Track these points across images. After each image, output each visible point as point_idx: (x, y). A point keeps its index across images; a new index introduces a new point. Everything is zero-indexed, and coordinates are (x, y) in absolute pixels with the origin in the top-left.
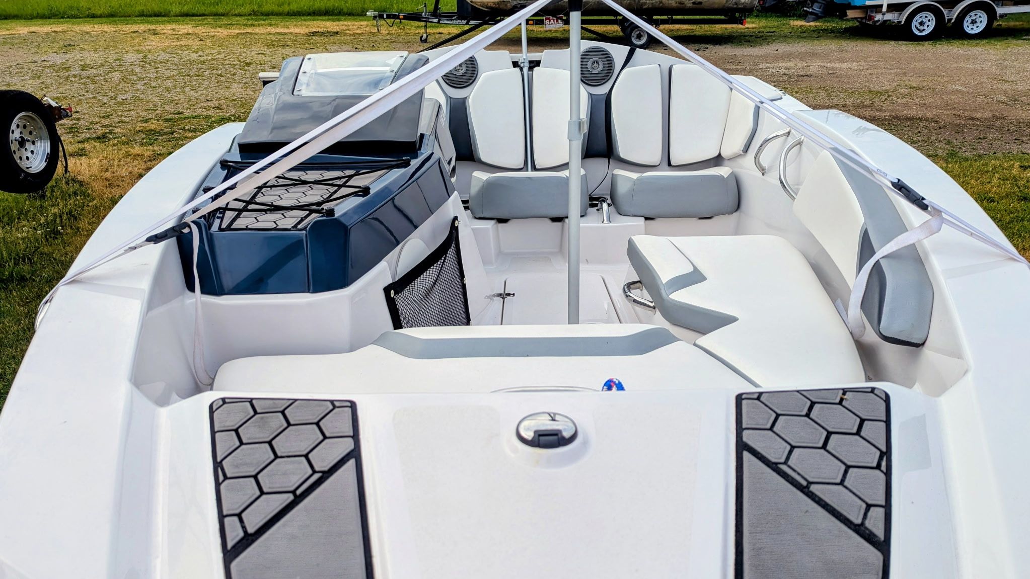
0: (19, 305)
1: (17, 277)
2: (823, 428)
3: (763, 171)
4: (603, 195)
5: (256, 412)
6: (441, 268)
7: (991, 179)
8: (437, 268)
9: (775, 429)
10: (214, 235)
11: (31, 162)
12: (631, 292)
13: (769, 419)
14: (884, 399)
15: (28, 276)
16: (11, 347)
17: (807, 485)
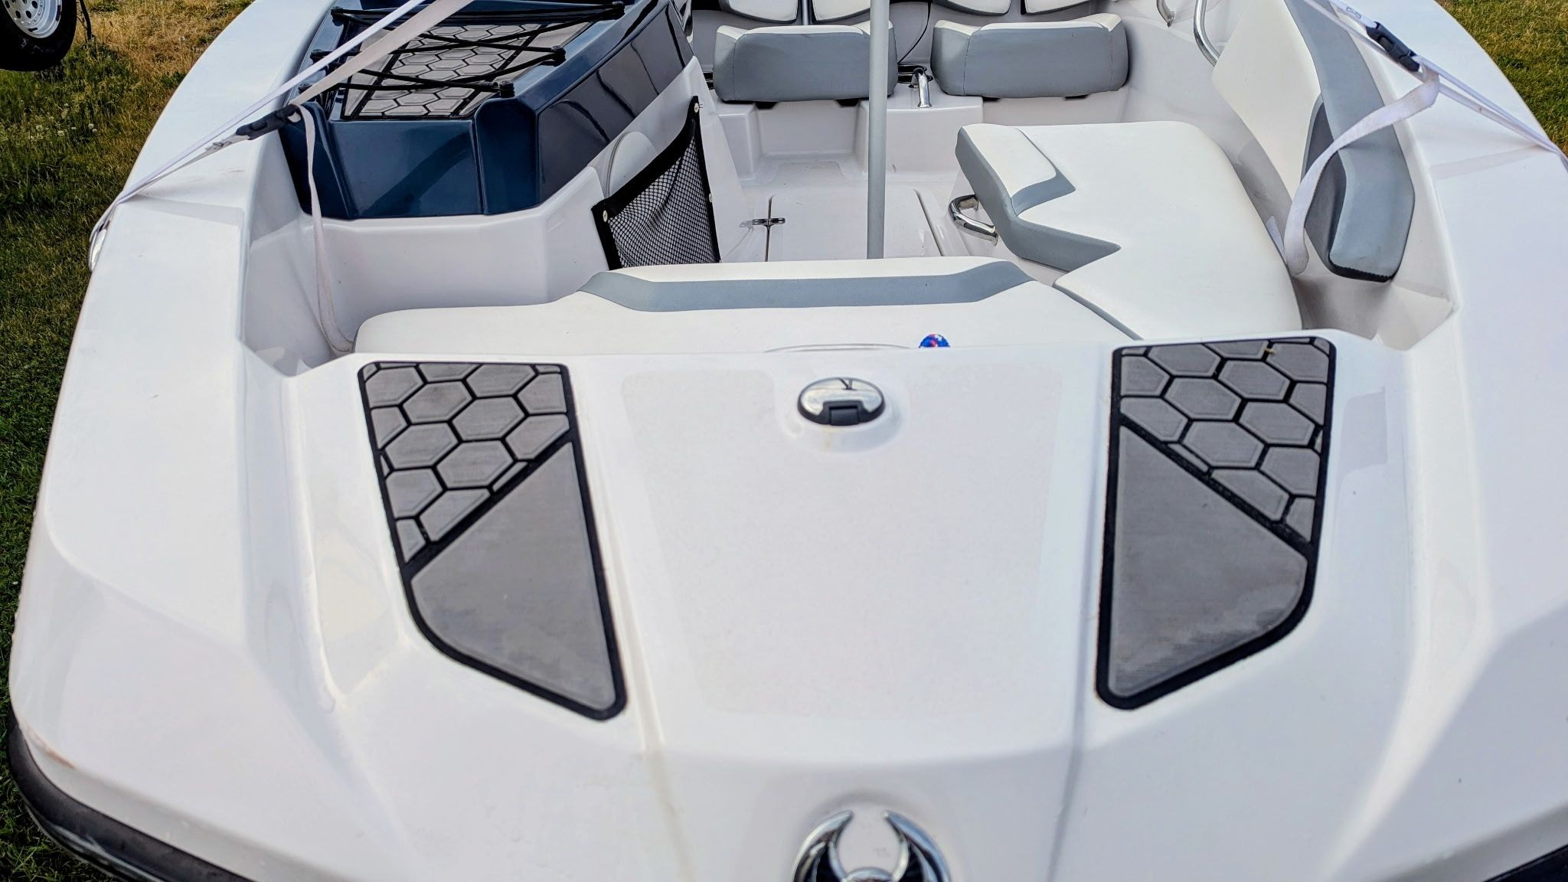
0: (46, 244)
1: (37, 201)
2: (1236, 393)
3: (1169, 19)
4: (919, 62)
5: (425, 382)
6: (676, 178)
7: (1522, 29)
8: (670, 178)
9: (1167, 396)
10: (336, 126)
11: (35, 21)
12: (960, 213)
13: (1159, 382)
14: (1328, 352)
15: (53, 200)
16: (43, 306)
17: (1209, 470)
